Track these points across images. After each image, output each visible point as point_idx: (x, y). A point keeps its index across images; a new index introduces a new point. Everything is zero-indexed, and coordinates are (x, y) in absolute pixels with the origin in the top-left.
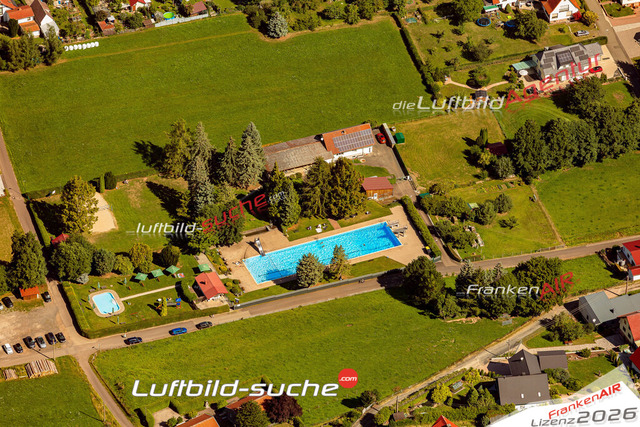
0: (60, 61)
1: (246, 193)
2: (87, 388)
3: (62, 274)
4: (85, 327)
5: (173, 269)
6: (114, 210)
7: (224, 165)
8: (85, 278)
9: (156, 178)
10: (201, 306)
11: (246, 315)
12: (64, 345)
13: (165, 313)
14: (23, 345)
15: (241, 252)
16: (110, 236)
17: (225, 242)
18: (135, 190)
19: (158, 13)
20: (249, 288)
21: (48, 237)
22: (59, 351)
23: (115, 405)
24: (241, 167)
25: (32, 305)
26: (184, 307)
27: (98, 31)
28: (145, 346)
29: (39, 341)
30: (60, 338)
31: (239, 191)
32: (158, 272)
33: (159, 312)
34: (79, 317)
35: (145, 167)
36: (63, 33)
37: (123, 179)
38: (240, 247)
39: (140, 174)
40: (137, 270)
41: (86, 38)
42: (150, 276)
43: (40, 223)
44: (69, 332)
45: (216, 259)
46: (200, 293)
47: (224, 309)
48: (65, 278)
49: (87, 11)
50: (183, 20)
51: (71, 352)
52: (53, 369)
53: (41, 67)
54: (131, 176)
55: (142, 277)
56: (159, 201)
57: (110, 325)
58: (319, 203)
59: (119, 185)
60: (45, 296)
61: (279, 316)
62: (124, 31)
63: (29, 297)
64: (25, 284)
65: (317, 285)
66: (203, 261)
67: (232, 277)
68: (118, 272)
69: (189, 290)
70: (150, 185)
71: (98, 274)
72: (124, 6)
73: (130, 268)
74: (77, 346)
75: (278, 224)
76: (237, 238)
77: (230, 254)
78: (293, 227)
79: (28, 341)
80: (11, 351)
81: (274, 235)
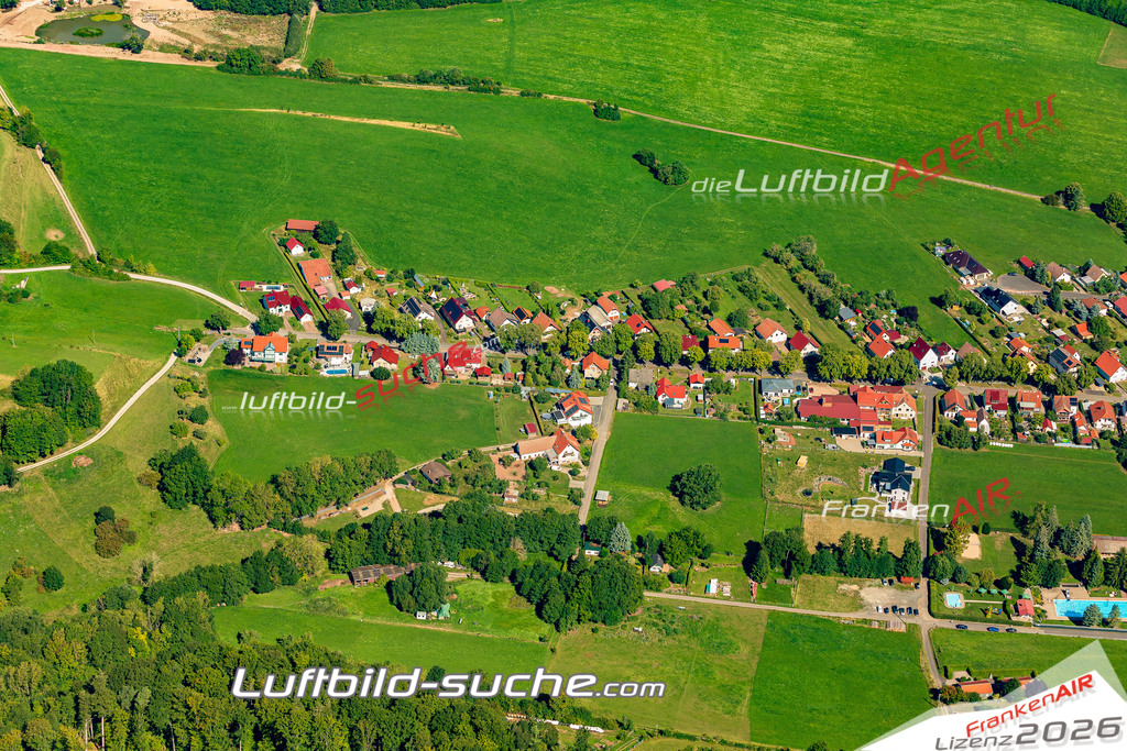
0: (983, 450)
1: (1073, 560)
2: (920, 646)
3: (931, 574)
4: (934, 610)
5: (1005, 592)
6: (983, 547)
7: (1063, 538)
8: (946, 581)
9: (1018, 536)
10: (1014, 619)
11: (1042, 632)
12: (916, 617)
13: (989, 616)
14: (890, 610)
15: (1055, 594)
16: (974, 562)
17: (1046, 585)
18: (1001, 540)
19: (1059, 438)
20: (1051, 617)
21: (933, 551)
22: (912, 620)
23: (933, 661)
24: (1073, 542)
25: (907, 588)
26: (1003, 616)
27: (1016, 438)
28: (968, 633)
29: (902, 610)
30: (916, 612)
31: (1069, 558)
32: (994, 591)
33: (986, 614)
34: (932, 603)
35: (1013, 527)
36: (992, 434)
37: (996, 530)
38: (1055, 591)
39: (1008, 531)
40: (982, 586)
41: (1006, 440)
42: (989, 592)
43: (931, 541)
44: (923, 611)
45: (1036, 594)
46: (1017, 610)
47: (1029, 625)
48: (933, 578)
49: (1014, 425)
50: (1074, 446)
51: (919, 623)
52: (903, 629)
53: (970, 449)
54: (1002, 530)
55: (983, 591)
56: (1014, 550)
57: (951, 613)
58: (1116, 577)
59: (992, 533)
60: (916, 586)
61: (1062, 638)
62: (1033, 442)
63: (906, 583)
64: (905, 574)
65: (1095, 627)
66: (1027, 593)
67: (1042, 608)
68: (969, 584)
69: (1011, 607)
70: (1012, 539)
71: (955, 582)
72: (1038, 427)
73: (977, 583)
74: (925, 621)
75: (1086, 584)
76: (1055, 584)
77: (1046, 593)
78: (1096, 589)
79: (894, 609)
80: (881, 611)
81: (1081, 590)
